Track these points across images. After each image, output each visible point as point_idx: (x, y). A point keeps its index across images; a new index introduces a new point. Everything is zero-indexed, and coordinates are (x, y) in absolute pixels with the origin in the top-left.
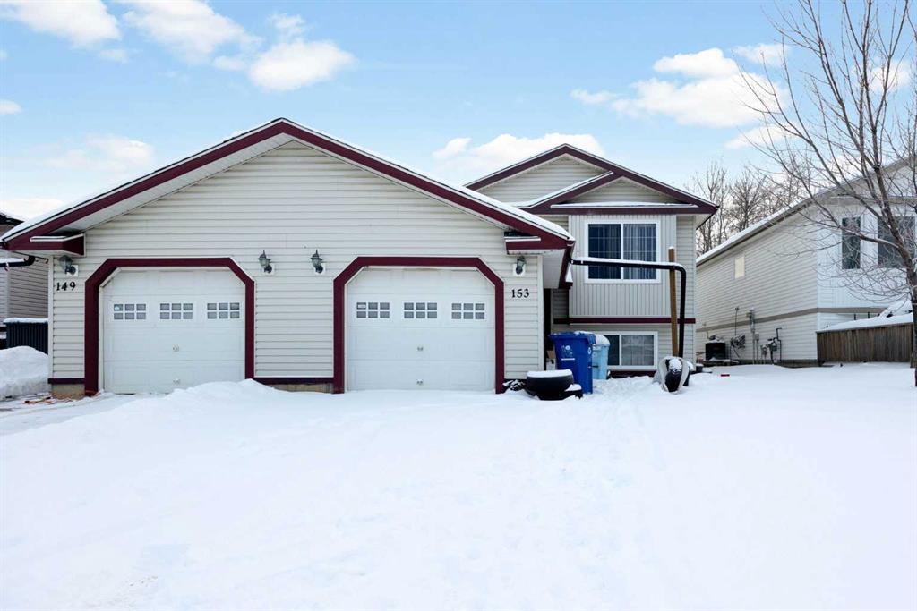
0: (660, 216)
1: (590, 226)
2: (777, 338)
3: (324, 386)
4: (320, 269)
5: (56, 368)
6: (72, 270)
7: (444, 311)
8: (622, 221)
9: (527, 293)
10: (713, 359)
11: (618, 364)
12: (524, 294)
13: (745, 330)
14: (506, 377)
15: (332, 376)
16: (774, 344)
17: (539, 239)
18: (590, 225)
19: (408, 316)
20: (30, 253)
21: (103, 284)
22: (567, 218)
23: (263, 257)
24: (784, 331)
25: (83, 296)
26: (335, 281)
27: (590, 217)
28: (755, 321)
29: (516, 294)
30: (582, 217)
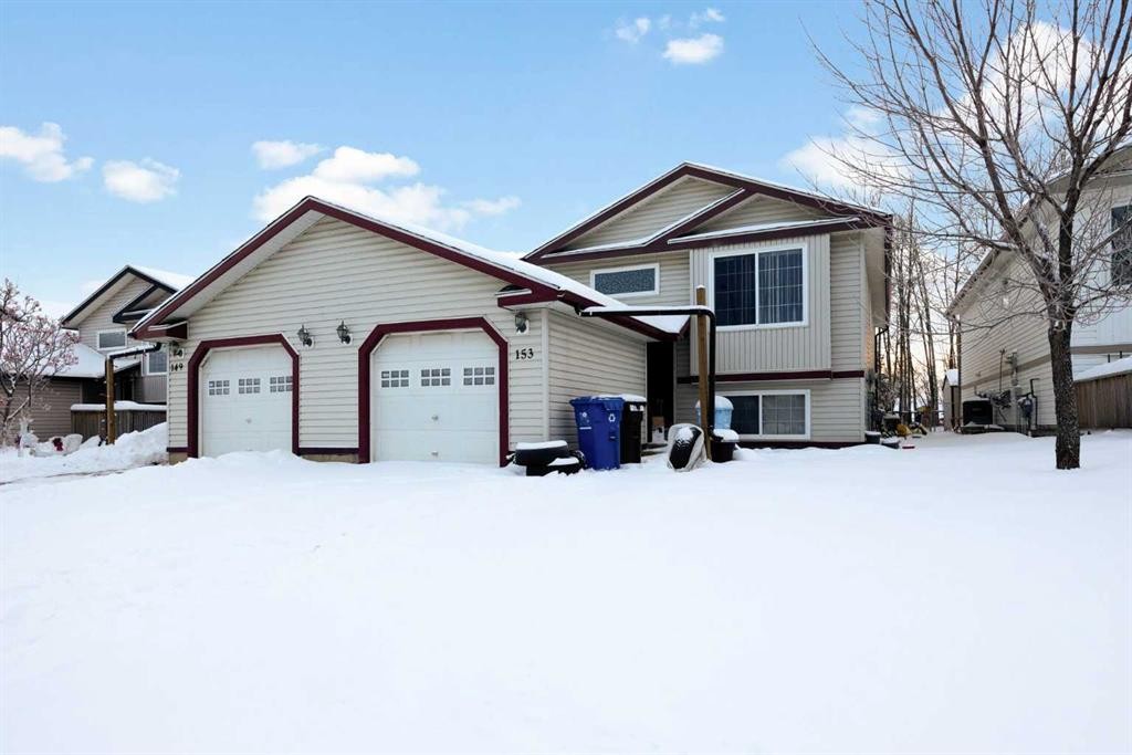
0: (807, 238)
1: (717, 261)
2: (1032, 392)
3: (350, 457)
4: (347, 340)
5: (173, 438)
6: (180, 353)
7: (457, 377)
8: (756, 250)
9: (531, 353)
10: (971, 424)
11: (758, 433)
12: (529, 355)
13: (1007, 384)
14: (512, 448)
15: (357, 446)
16: (1028, 403)
17: (530, 292)
18: (716, 259)
19: (425, 383)
20: (158, 339)
21: (202, 364)
22: (688, 253)
23: (301, 332)
24: (1041, 383)
25: (186, 376)
26: (360, 350)
27: (716, 249)
28: (1017, 369)
29: (520, 356)
30: (706, 250)
